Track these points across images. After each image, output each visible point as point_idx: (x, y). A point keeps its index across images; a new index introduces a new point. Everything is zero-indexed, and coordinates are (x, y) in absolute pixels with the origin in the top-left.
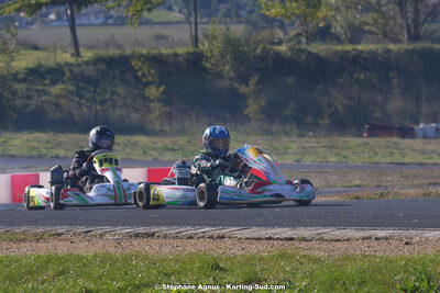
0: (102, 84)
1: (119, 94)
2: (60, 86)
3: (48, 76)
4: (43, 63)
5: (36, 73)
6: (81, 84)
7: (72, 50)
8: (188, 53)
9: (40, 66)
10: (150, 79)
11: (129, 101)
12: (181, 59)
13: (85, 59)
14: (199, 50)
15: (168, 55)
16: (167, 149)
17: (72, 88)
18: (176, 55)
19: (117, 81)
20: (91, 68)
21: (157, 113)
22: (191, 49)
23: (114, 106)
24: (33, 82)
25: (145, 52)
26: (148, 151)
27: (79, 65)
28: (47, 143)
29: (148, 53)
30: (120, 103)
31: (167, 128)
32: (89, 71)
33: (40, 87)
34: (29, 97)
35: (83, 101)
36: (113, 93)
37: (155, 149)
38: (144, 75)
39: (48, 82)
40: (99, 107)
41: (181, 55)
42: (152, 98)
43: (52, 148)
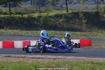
0: (73, 19)
1: (77, 21)
2: (62, 19)
3: (59, 17)
4: (58, 13)
5: (57, 16)
6: (68, 19)
7: (66, 10)
8: (95, 12)
9: (58, 14)
10: (83, 18)
11: (79, 23)
12: (93, 13)
13: (69, 13)
14: (98, 11)
15: (90, 12)
16: (83, 35)
17: (65, 20)
18: (92, 12)
19: (77, 18)
20: (71, 15)
21: (85, 26)
22: (96, 10)
23: (75, 24)
24: (55, 18)
25: (84, 11)
26: (78, 36)
27: (67, 14)
28: (54, 33)
29: (85, 11)
30: (77, 24)
31: (87, 30)
32: (70, 16)
33: (57, 20)
34: (54, 22)
35: (67, 23)
36: (75, 21)
37: (80, 35)
38: (82, 17)
39: (59, 18)
40: (71, 25)
41: (94, 12)
42: (83, 23)
43: (54, 35)
